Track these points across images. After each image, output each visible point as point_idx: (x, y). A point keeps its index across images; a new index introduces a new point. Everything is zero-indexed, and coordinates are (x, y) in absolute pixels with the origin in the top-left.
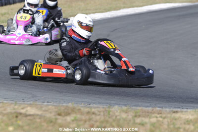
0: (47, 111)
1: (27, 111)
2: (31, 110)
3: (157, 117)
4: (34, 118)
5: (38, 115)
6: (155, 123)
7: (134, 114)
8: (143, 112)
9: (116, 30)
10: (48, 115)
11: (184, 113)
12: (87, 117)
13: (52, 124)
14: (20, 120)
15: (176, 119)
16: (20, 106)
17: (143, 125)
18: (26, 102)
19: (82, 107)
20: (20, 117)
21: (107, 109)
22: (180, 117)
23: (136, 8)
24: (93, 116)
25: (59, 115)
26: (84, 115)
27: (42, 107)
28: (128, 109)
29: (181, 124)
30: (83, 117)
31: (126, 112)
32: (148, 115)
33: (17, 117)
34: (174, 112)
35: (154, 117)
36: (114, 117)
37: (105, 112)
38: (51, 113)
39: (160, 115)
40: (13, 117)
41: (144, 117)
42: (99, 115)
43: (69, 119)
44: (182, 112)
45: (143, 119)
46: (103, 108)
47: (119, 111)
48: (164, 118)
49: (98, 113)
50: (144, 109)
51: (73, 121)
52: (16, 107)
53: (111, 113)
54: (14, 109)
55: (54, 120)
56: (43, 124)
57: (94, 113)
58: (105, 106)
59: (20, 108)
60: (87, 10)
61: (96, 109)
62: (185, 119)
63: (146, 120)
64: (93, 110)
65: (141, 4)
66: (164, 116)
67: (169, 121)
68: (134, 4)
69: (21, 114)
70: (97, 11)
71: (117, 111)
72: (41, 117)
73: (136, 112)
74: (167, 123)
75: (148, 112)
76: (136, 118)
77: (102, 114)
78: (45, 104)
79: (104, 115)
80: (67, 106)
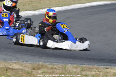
0: (26, 67)
1: (13, 67)
2: (16, 66)
3: (95, 71)
4: (18, 71)
5: (20, 69)
6: (94, 75)
7: (81, 69)
8: (87, 68)
9: (69, 17)
10: (27, 69)
11: (112, 69)
12: (51, 71)
13: (29, 75)
14: (9, 72)
15: (107, 73)
16: (9, 64)
17: (87, 76)
18: (12, 61)
19: (48, 64)
20: (9, 70)
21: (64, 66)
22: (110, 71)
23: (81, 4)
24: (55, 70)
25: (34, 69)
26: (49, 69)
27: (22, 64)
28: (77, 66)
29: (111, 75)
30: (49, 71)
31: (76, 68)
32: (90, 70)
33: (7, 70)
34: (106, 68)
35: (93, 71)
36: (68, 71)
37: (63, 68)
38: (28, 68)
39: (98, 70)
40: (4, 70)
41: (87, 71)
42: (59, 69)
43: (40, 71)
44: (111, 68)
45: (87, 72)
46: (61, 65)
47: (71, 67)
48: (100, 72)
49: (58, 68)
50: (88, 66)
51: (43, 73)
52: (6, 64)
53: (66, 68)
54: (5, 65)
55: (30, 72)
56: (24, 75)
57: (55, 69)
58: (62, 64)
59: (9, 65)
60: (50, 5)
61: (57, 66)
62: (113, 73)
63: (89, 73)
64: (55, 66)
65: (85, 2)
66: (100, 70)
67: (103, 73)
68: (81, 2)
69: (9, 68)
70: (57, 6)
71: (70, 67)
72: (22, 70)
73: (83, 68)
74: (102, 75)
75: (90, 68)
76: (82, 72)
77: (61, 69)
78: (25, 62)
79: (62, 70)
80: (39, 64)
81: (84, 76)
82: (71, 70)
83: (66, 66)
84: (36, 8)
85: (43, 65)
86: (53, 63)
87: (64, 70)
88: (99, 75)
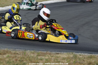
81: (40, 60)
82: (30, 55)
83: (26, 52)
84: (3, 5)
85: (8, 51)
86: (15, 49)
87: (24, 55)
88: (51, 59)
